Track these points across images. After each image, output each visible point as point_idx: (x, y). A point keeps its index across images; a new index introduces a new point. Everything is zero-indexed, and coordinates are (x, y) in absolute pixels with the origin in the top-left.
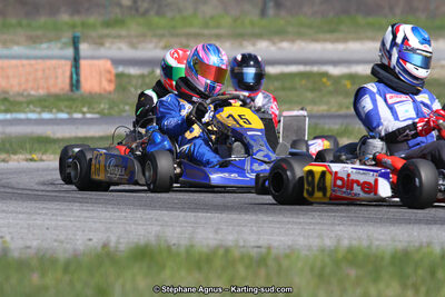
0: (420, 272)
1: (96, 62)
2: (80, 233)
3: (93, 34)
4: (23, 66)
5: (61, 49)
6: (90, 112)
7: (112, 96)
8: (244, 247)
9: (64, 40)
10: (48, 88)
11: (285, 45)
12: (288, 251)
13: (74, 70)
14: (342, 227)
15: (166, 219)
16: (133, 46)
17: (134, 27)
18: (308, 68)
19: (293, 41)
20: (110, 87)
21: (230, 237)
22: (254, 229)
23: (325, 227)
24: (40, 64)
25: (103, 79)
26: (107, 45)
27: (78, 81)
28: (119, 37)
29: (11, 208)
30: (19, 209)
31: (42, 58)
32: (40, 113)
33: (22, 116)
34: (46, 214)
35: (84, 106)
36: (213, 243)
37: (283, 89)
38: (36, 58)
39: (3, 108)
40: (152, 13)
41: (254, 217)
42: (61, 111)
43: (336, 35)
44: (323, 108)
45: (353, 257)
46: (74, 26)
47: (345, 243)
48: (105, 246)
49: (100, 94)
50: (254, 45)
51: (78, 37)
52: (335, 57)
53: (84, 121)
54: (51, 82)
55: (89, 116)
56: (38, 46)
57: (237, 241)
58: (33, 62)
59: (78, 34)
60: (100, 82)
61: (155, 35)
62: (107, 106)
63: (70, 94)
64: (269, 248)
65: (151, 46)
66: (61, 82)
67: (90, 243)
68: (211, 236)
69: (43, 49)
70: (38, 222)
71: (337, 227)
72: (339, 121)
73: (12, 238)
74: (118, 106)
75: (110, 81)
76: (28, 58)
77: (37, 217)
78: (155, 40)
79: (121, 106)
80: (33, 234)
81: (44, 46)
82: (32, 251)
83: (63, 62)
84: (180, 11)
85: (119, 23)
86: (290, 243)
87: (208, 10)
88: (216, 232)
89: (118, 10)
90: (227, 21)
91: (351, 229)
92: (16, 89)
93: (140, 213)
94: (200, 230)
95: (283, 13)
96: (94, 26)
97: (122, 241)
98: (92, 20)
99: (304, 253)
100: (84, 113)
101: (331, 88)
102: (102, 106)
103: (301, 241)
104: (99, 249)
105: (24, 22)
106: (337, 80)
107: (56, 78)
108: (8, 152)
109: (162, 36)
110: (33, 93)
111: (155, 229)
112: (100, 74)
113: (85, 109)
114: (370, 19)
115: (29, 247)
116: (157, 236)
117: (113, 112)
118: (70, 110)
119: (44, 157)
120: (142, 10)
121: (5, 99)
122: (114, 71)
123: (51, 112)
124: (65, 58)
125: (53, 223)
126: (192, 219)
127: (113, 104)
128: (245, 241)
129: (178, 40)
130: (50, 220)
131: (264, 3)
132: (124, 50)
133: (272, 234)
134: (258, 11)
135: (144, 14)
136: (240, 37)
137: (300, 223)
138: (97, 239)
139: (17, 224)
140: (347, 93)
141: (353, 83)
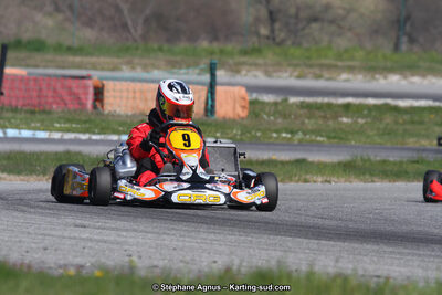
1: (231, 89)
2: (205, 255)
3: (231, 61)
5: (199, 74)
7: (245, 122)
8: (363, 276)
9: (203, 66)
11: (416, 79)
12: (405, 282)
13: (209, 95)
15: (290, 245)
16: (268, 74)
17: (270, 56)
18: (437, 104)
19: (424, 76)
20: (243, 113)
21: (351, 266)
22: (375, 259)
25: (238, 106)
26: (244, 72)
27: (213, 106)
28: (256, 65)
29: (142, 228)
30: (150, 229)
34: (174, 235)
35: (217, 131)
36: (331, 270)
37: (413, 122)
40: (289, 43)
41: (376, 247)
46: (212, 53)
48: (228, 270)
49: (234, 121)
50: (385, 78)
51: (215, 64)
56: (175, 70)
57: (355, 269)
59: (215, 61)
60: (234, 109)
61: (289, 65)
62: (239, 132)
63: (205, 118)
64: (387, 279)
65: (286, 75)
67: (214, 265)
68: (332, 264)
69: (182, 74)
70: (167, 242)
73: (140, 257)
74: (250, 133)
75: (243, 107)
77: (165, 237)
78: (290, 69)
79: (253, 133)
80: (161, 254)
81: (183, 71)
82: (158, 270)
83: (200, 87)
84: (316, 43)
85: (257, 51)
86: (409, 274)
87: (342, 43)
88: (337, 261)
89: (255, 39)
90: (360, 54)
93: (265, 239)
94: (322, 257)
95: (416, 48)
96: (231, 54)
97: (245, 264)
98: (229, 47)
99: (421, 285)
102: (235, 131)
103: (420, 273)
104: (223, 272)
105: (166, 47)
109: (296, 66)
111: (279, 253)
112: (235, 101)
113: (218, 135)
115: (156, 267)
116: (279, 262)
117: (244, 137)
120: (278, 40)
122: (248, 98)
124: (202, 84)
125: (180, 244)
126: (315, 246)
127: (245, 130)
128: (365, 270)
129: (311, 70)
130: (178, 240)
131: (398, 38)
132: (259, 78)
133: (392, 265)
134: (392, 46)
135: (280, 44)
136: (372, 69)
137: (420, 255)
138: (221, 262)
139: (146, 243)
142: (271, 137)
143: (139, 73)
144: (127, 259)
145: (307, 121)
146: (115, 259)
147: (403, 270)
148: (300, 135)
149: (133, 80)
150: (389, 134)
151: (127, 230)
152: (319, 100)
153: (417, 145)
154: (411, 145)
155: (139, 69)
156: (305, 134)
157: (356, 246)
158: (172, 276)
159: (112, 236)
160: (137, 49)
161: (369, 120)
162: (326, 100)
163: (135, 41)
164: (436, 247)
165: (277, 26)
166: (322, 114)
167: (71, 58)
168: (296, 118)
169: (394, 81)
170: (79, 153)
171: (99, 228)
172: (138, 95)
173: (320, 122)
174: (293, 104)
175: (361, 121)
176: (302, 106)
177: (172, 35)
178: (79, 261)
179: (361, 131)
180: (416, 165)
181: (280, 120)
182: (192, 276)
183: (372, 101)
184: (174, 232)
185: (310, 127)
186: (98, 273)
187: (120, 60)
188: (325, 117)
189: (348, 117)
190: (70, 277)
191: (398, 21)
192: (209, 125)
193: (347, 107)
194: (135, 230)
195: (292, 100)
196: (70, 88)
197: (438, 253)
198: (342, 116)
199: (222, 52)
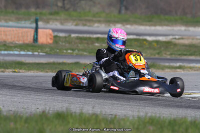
0: (181, 129)
1: (45, 30)
2: (33, 105)
3: (45, 18)
4: (13, 31)
5: (31, 24)
6: (41, 52)
7: (51, 45)
8: (105, 114)
9: (32, 20)
10: (24, 41)
12: (124, 117)
13: (35, 33)
14: (149, 108)
15: (72, 101)
16: (62, 24)
17: (63, 15)
18: (138, 37)
20: (51, 41)
21: (99, 110)
22: (110, 107)
24: (21, 30)
25: (48, 38)
26: (51, 23)
27: (37, 38)
28: (56, 20)
29: (4, 93)
30: (8, 94)
31: (22, 27)
32: (19, 52)
33: (12, 52)
35: (39, 49)
36: (90, 112)
38: (19, 27)
39: (3, 48)
41: (110, 102)
42: (28, 51)
45: (152, 121)
46: (36, 14)
47: (149, 114)
48: (44, 112)
49: (46, 45)
50: (115, 25)
51: (38, 19)
52: (150, 32)
53: (39, 56)
54: (25, 38)
55: (41, 54)
56: (19, 22)
57: (101, 112)
58: (17, 29)
59: (38, 17)
61: (72, 20)
62: (49, 50)
63: (33, 43)
64: (116, 115)
65: (70, 24)
66: (29, 39)
67: (38, 110)
68: (91, 109)
69: (23, 24)
71: (147, 108)
72: (151, 61)
73: (3, 106)
74: (54, 50)
75: (51, 39)
76: (16, 27)
79: (55, 50)
80: (13, 105)
81: (23, 22)
82: (12, 112)
83: (30, 30)
85: (57, 13)
86: (126, 114)
87: (95, 9)
88: (93, 108)
89: (56, 8)
90: (103, 15)
91: (153, 108)
92: (10, 40)
93: (60, 98)
94: (87, 106)
95: (128, 12)
96: (45, 15)
97: (51, 109)
98: (44, 11)
99: (131, 118)
100: (39, 52)
101: (148, 46)
102: (47, 49)
103: (130, 113)
105: (15, 11)
106: (150, 43)
107: (27, 36)
108: (5, 68)
109: (75, 20)
110: (17, 42)
111: (67, 105)
112: (47, 36)
113: (39, 51)
114: (167, 17)
116: (67, 108)
117: (51, 52)
118: (33, 51)
119: (20, 71)
120: (66, 8)
121: (5, 45)
122: (53, 35)
123: (24, 51)
124: (32, 28)
125: (22, 100)
126: (83, 101)
127: (52, 49)
128: (105, 112)
129: (81, 22)
130: (21, 99)
131: (120, 8)
132: (58, 26)
133: (117, 110)
134: (117, 11)
135: (67, 10)
137: (130, 105)
138: (41, 108)
139: (6, 100)
140: (154, 49)
141: (157, 44)
142: (63, 52)
143: (3, 23)
145: (79, 45)
147: (122, 112)
148: (76, 51)
152: (85, 35)
155: (3, 21)
156: (79, 51)
157: (102, 101)
158: (18, 114)
162: (88, 36)
163: (1, 8)
165: (66, 2)
166: (86, 42)
168: (75, 44)
172: (2, 33)
173: (86, 45)
174: (74, 37)
176: (78, 38)
177: (18, 6)
181: (67, 45)
182: (27, 115)
184: (19, 95)
185: (81, 48)
188: (88, 44)
189: (98, 43)
192: (35, 46)
193: (98, 39)
194: (1, 94)
195: (73, 35)
197: (139, 104)
198: (95, 43)
199: (41, 13)
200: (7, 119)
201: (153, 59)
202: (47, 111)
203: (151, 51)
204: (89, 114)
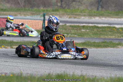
2: (42, 70)
3: (49, 13)
4: (29, 21)
5: (40, 17)
8: (89, 76)
9: (41, 15)
10: (36, 28)
11: (103, 18)
12: (101, 78)
13: (43, 23)
14: (117, 71)
15: (67, 67)
16: (60, 17)
17: (61, 12)
18: (110, 26)
19: (105, 17)
21: (85, 73)
22: (92, 71)
23: (112, 71)
24: (34, 21)
29: (24, 62)
30: (26, 62)
31: (35, 19)
34: (33, 64)
37: (103, 31)
38: (33, 19)
40: (66, 8)
41: (92, 67)
43: (118, 16)
44: (113, 37)
46: (44, 11)
47: (118, 76)
48: (49, 74)
50: (95, 18)
51: (45, 14)
54: (37, 26)
56: (33, 16)
57: (86, 74)
58: (32, 20)
59: (45, 13)
61: (67, 14)
63: (42, 30)
64: (96, 76)
65: (65, 17)
66: (40, 27)
67: (45, 73)
68: (80, 72)
70: (31, 66)
71: (116, 71)
72: (118, 41)
73: (24, 70)
76: (31, 19)
77: (31, 64)
78: (67, 16)
80: (30, 70)
81: (36, 16)
82: (29, 75)
83: (40, 21)
84: (74, 8)
85: (57, 10)
86: (102, 75)
87: (82, 8)
89: (57, 7)
90: (87, 11)
91: (120, 72)
93: (60, 65)
94: (77, 70)
95: (103, 9)
96: (50, 11)
97: (54, 72)
98: (49, 9)
99: (106, 78)
101: (116, 31)
103: (105, 75)
104: (48, 75)
105: (30, 9)
106: (118, 29)
107: (38, 25)
109: (69, 14)
115: (28, 73)
120: (63, 7)
125: (35, 67)
128: (89, 74)
129: (73, 16)
131: (98, 7)
133: (97, 72)
134: (96, 9)
135: (64, 8)
136: (91, 15)
137: (105, 70)
138: (47, 72)
139: (25, 66)
140: (120, 33)
141: (122, 30)
143: (23, 17)
144: (20, 71)
145: (72, 31)
146: (16, 71)
147: (100, 74)
148: (70, 35)
149: (21, 19)
150: (96, 34)
151: (20, 63)
152: (75, 24)
153: (104, 38)
154: (102, 38)
155: (23, 16)
156: (71, 34)
157: (86, 67)
158: (33, 76)
159: (15, 64)
160: (22, 10)
161: (90, 30)
162: (77, 24)
163: (21, 7)
164: (110, 67)
165: (63, 3)
166: (76, 28)
167: (3, 12)
168: (69, 30)
169: (97, 19)
170: (5, 40)
171: (11, 62)
173: (76, 31)
174: (68, 26)
175: (88, 31)
176: (70, 26)
177: (33, 6)
178: (6, 72)
179: (88, 34)
180: (104, 43)
181: (64, 31)
182: (39, 76)
183: (91, 25)
184: (33, 63)
185: (73, 32)
186: (11, 75)
187: (17, 13)
188: (77, 30)
189: (84, 29)
190: (3, 76)
191: (98, 2)
193: (84, 26)
194: (22, 63)
195: (68, 24)
196: (2, 21)
197: (111, 69)
198: (82, 29)
199: (47, 11)
200: (26, 78)
201: (119, 39)
202: (51, 74)
203: (119, 34)
204: (78, 75)
